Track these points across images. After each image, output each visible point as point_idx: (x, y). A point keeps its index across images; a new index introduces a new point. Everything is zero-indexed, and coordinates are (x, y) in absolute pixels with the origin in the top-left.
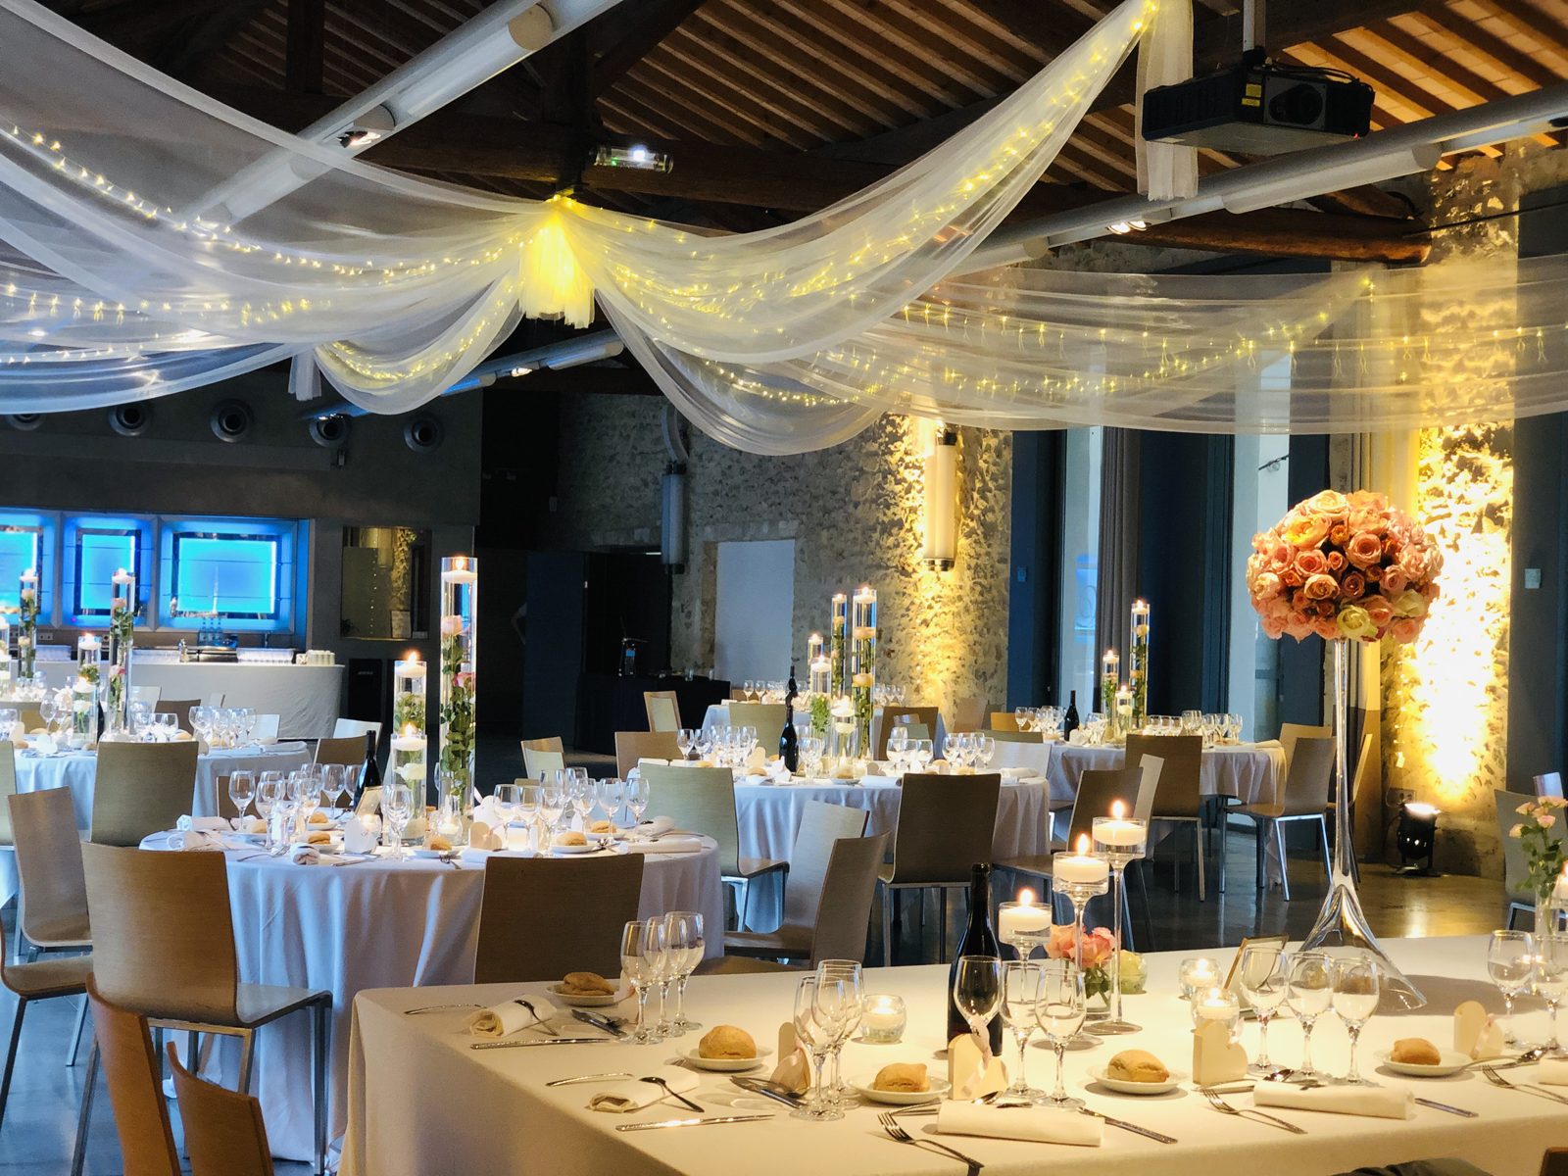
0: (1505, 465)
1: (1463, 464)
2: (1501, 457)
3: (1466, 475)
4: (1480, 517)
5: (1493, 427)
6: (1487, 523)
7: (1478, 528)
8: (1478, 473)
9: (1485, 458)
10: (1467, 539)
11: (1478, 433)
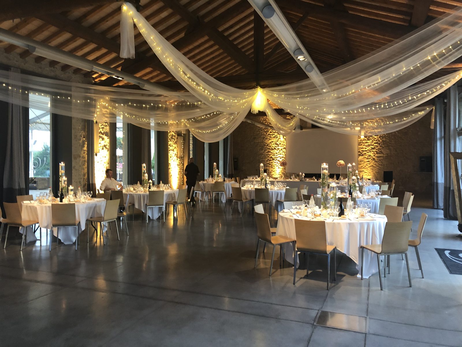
0: (108, 138)
1: (100, 137)
2: (107, 137)
3: (101, 139)
4: (103, 147)
5: (105, 131)
6: (104, 148)
7: (103, 149)
8: (103, 139)
9: (104, 136)
10: (101, 150)
11: (103, 132)
